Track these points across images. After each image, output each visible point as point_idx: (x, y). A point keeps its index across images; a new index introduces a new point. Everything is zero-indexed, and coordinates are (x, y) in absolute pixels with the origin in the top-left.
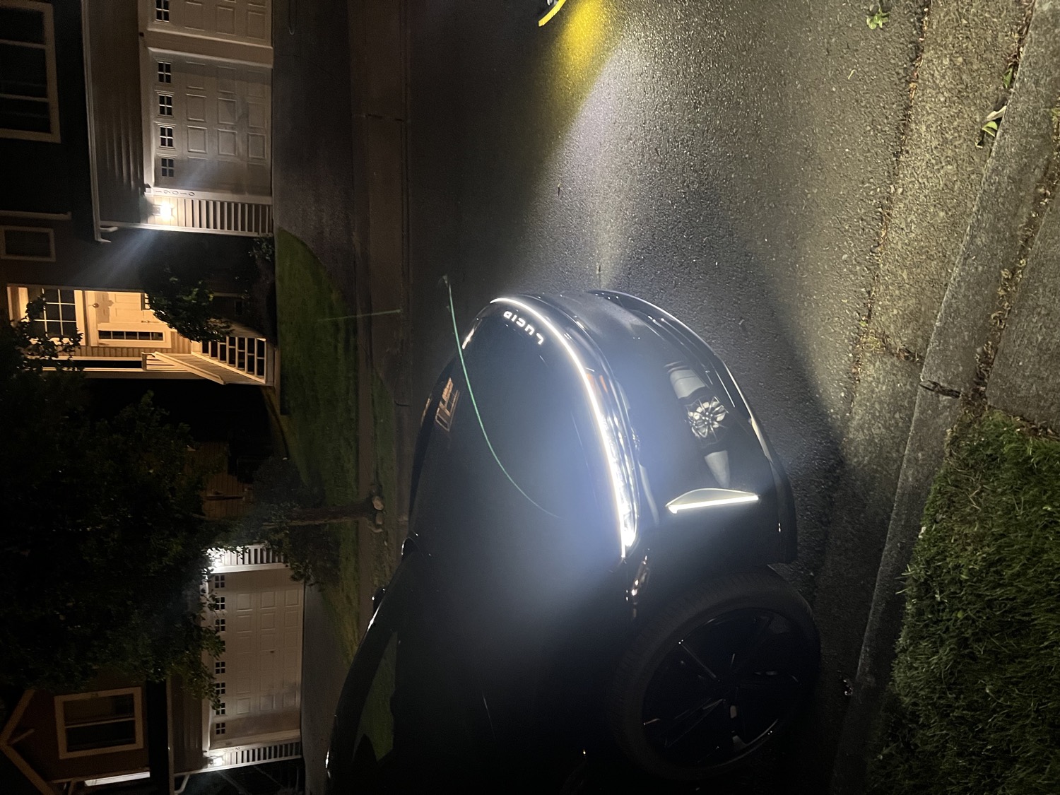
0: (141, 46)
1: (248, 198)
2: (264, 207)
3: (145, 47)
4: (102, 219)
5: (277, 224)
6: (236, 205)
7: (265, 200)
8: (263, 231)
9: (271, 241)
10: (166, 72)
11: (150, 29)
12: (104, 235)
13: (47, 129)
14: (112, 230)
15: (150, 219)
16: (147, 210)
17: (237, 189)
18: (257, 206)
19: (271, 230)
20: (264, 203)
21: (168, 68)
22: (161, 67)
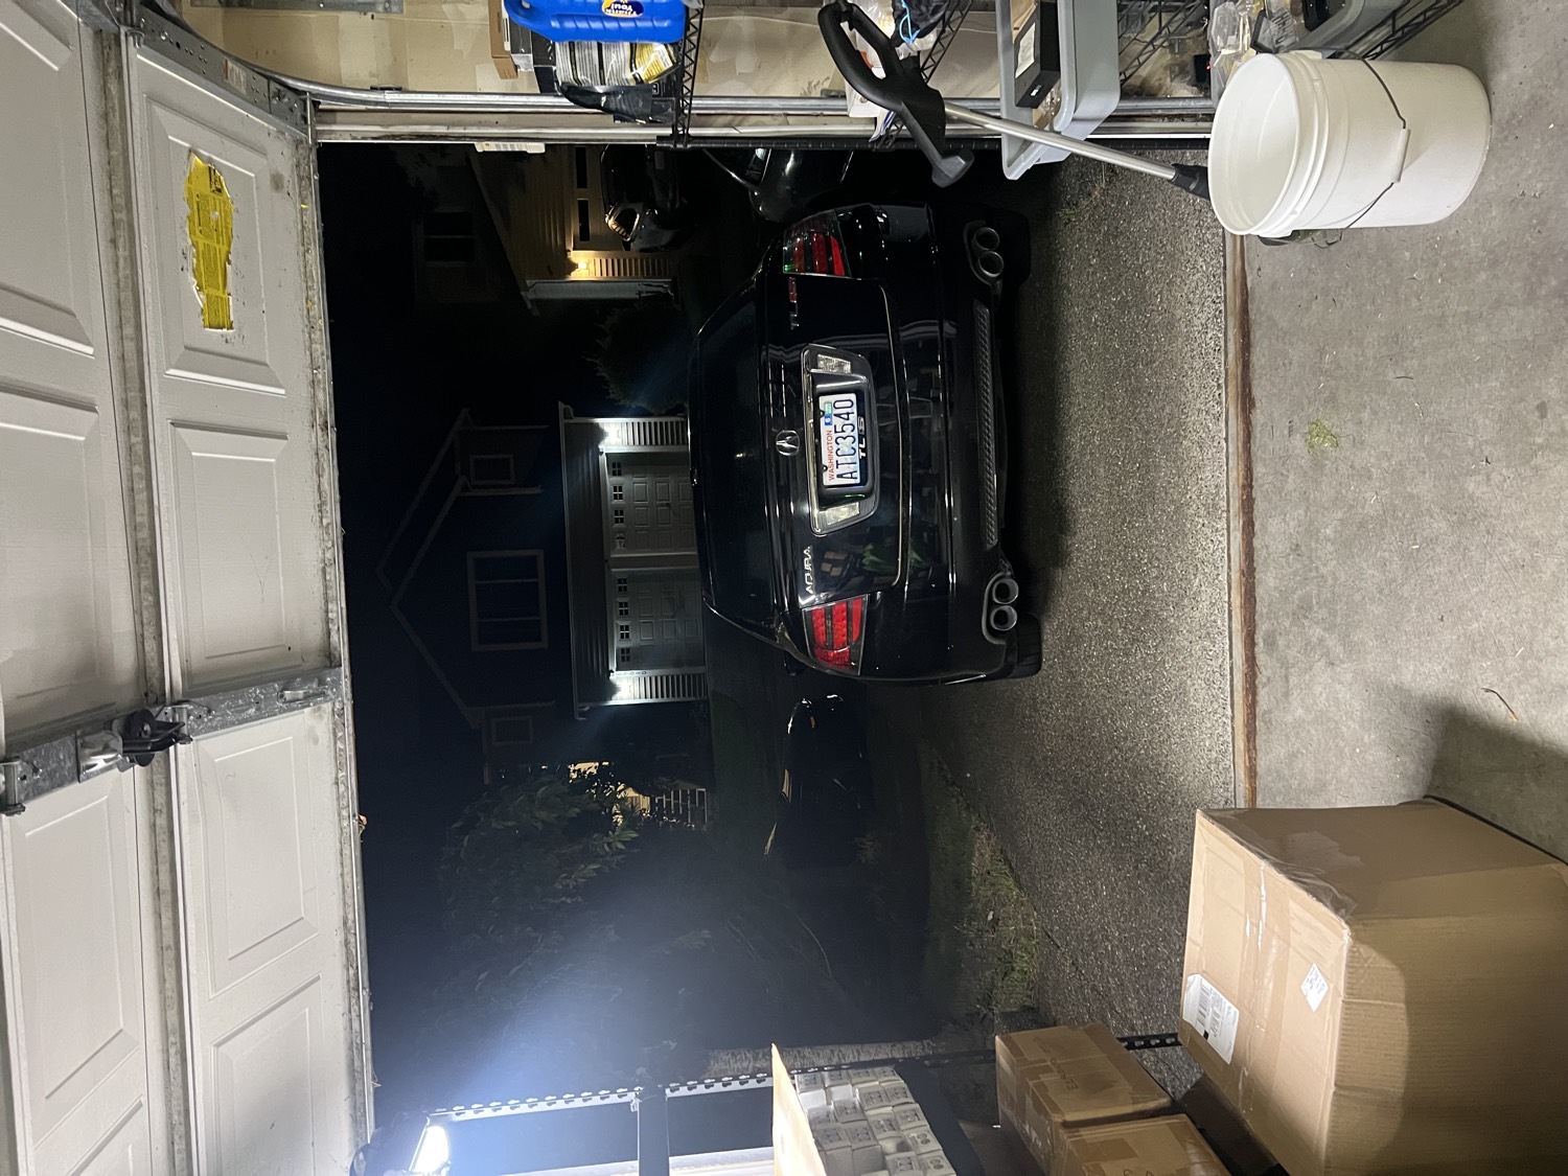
0: (606, 567)
1: (687, 670)
2: (699, 675)
3: (609, 568)
4: (580, 702)
5: (710, 688)
6: (678, 677)
7: (700, 670)
8: (700, 695)
9: (707, 702)
10: (623, 584)
11: (612, 556)
12: (582, 714)
13: (539, 639)
14: (586, 709)
15: (614, 697)
16: (611, 689)
17: (678, 664)
18: (694, 675)
19: (706, 693)
20: (700, 672)
21: (625, 581)
22: (620, 581)
